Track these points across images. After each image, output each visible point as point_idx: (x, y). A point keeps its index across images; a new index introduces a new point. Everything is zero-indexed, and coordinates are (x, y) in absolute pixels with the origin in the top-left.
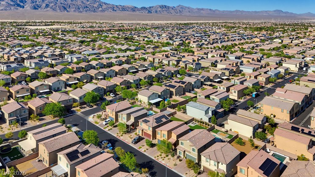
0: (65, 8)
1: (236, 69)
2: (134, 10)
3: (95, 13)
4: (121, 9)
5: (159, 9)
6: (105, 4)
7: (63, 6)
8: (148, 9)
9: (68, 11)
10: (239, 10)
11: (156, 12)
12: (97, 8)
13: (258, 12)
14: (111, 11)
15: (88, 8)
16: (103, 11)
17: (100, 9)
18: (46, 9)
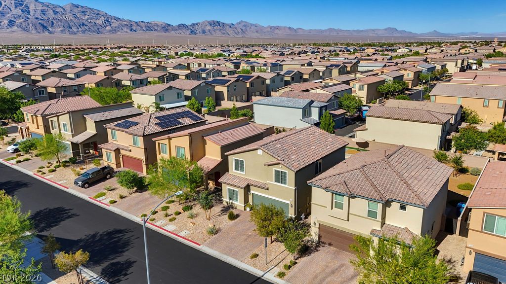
0: (45, 27)
1: (351, 67)
2: (167, 30)
3: (99, 35)
4: (144, 28)
5: (209, 27)
6: (115, 18)
7: (40, 23)
8: (190, 27)
9: (50, 32)
10: (334, 29)
11: (204, 32)
12: (103, 26)
13: (362, 31)
14: (127, 32)
15: (86, 25)
16: (114, 31)
17: (108, 28)
18: (11, 29)
